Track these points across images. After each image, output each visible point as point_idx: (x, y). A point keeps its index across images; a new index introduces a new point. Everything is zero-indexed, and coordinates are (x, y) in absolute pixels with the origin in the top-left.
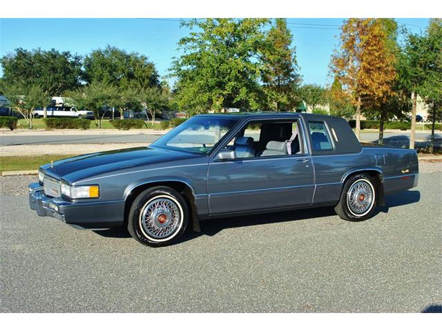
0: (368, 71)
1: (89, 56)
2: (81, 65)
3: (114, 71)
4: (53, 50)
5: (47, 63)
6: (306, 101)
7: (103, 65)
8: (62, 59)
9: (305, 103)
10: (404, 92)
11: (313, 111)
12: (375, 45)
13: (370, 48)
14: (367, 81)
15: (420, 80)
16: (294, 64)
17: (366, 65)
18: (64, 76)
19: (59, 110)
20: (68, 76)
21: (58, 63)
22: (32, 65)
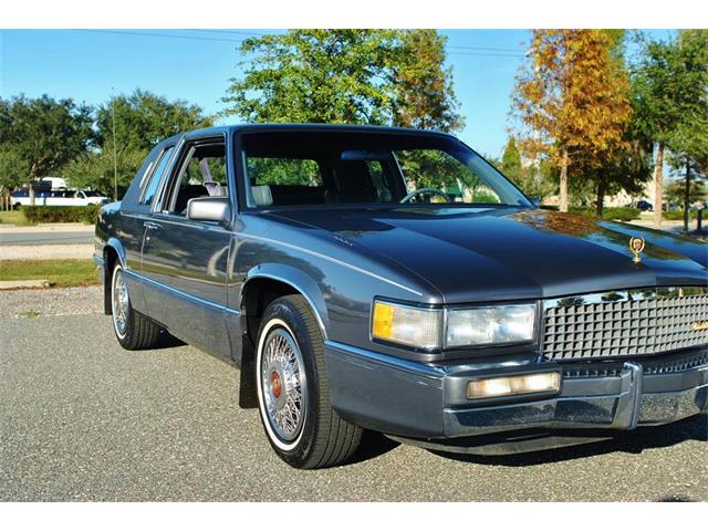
0: (581, 104)
1: (106, 108)
2: (92, 121)
3: (147, 130)
4: (45, 96)
5: (34, 117)
6: (462, 179)
7: (129, 121)
8: (60, 112)
9: (460, 185)
10: (640, 143)
11: (474, 197)
12: (594, 57)
13: (585, 63)
14: (580, 121)
15: (669, 122)
16: (449, 97)
17: (579, 93)
18: (63, 138)
19: (56, 196)
20: (70, 140)
21: (53, 119)
22: (10, 122)
